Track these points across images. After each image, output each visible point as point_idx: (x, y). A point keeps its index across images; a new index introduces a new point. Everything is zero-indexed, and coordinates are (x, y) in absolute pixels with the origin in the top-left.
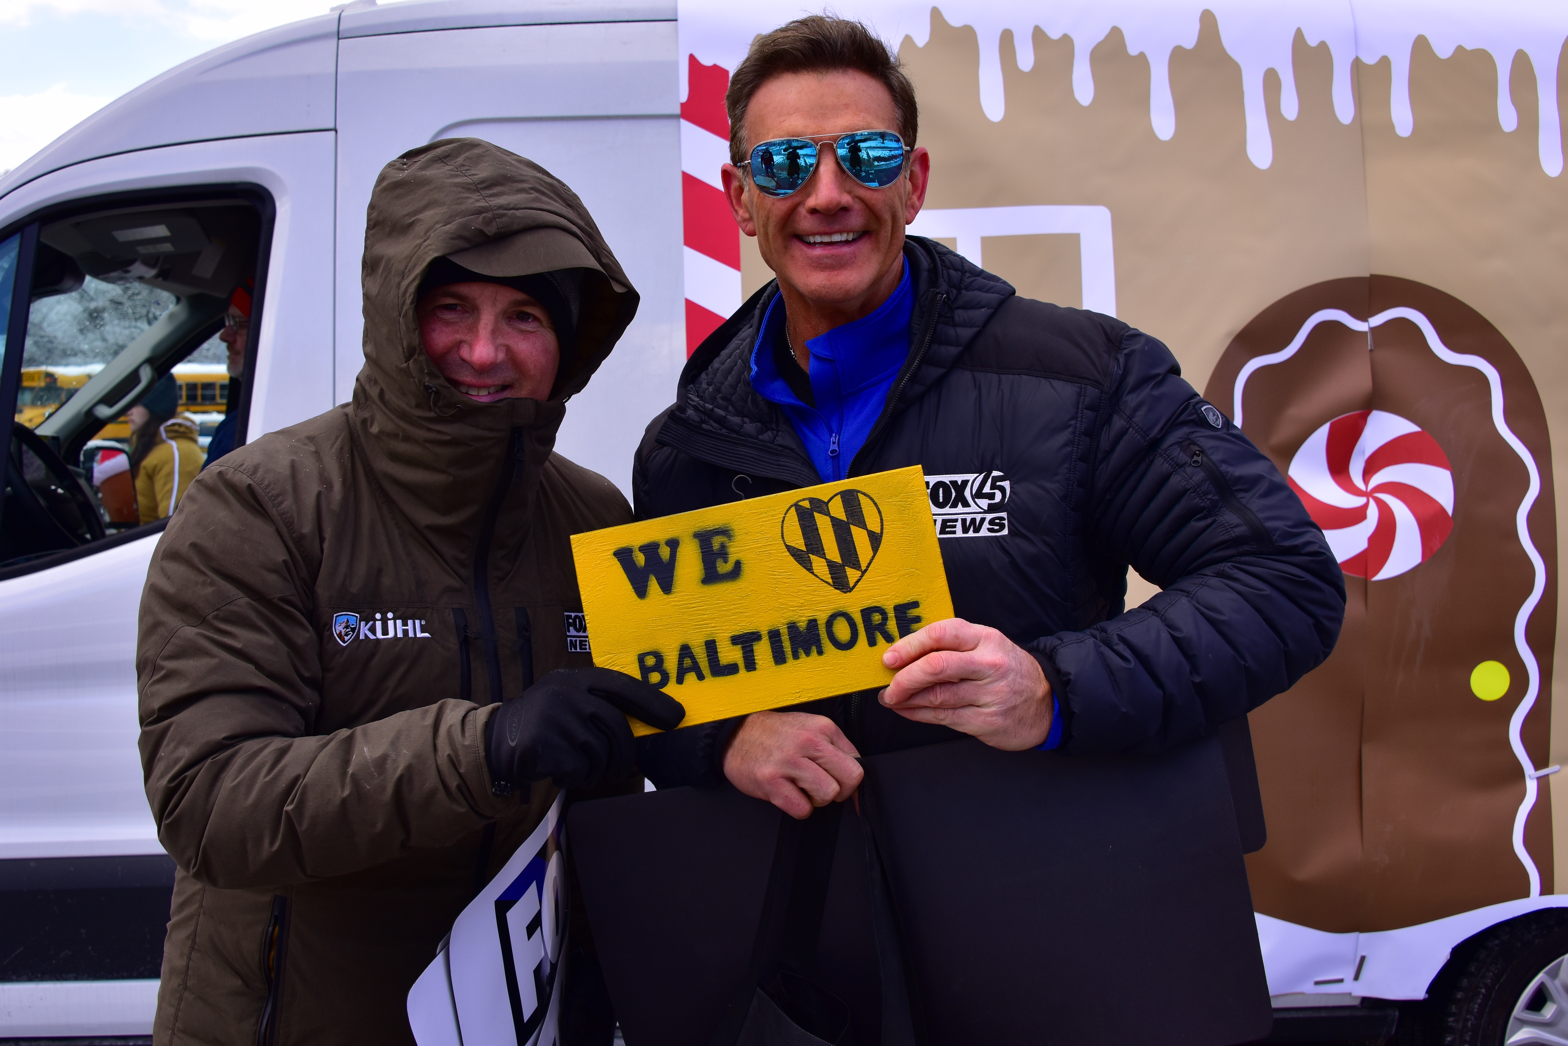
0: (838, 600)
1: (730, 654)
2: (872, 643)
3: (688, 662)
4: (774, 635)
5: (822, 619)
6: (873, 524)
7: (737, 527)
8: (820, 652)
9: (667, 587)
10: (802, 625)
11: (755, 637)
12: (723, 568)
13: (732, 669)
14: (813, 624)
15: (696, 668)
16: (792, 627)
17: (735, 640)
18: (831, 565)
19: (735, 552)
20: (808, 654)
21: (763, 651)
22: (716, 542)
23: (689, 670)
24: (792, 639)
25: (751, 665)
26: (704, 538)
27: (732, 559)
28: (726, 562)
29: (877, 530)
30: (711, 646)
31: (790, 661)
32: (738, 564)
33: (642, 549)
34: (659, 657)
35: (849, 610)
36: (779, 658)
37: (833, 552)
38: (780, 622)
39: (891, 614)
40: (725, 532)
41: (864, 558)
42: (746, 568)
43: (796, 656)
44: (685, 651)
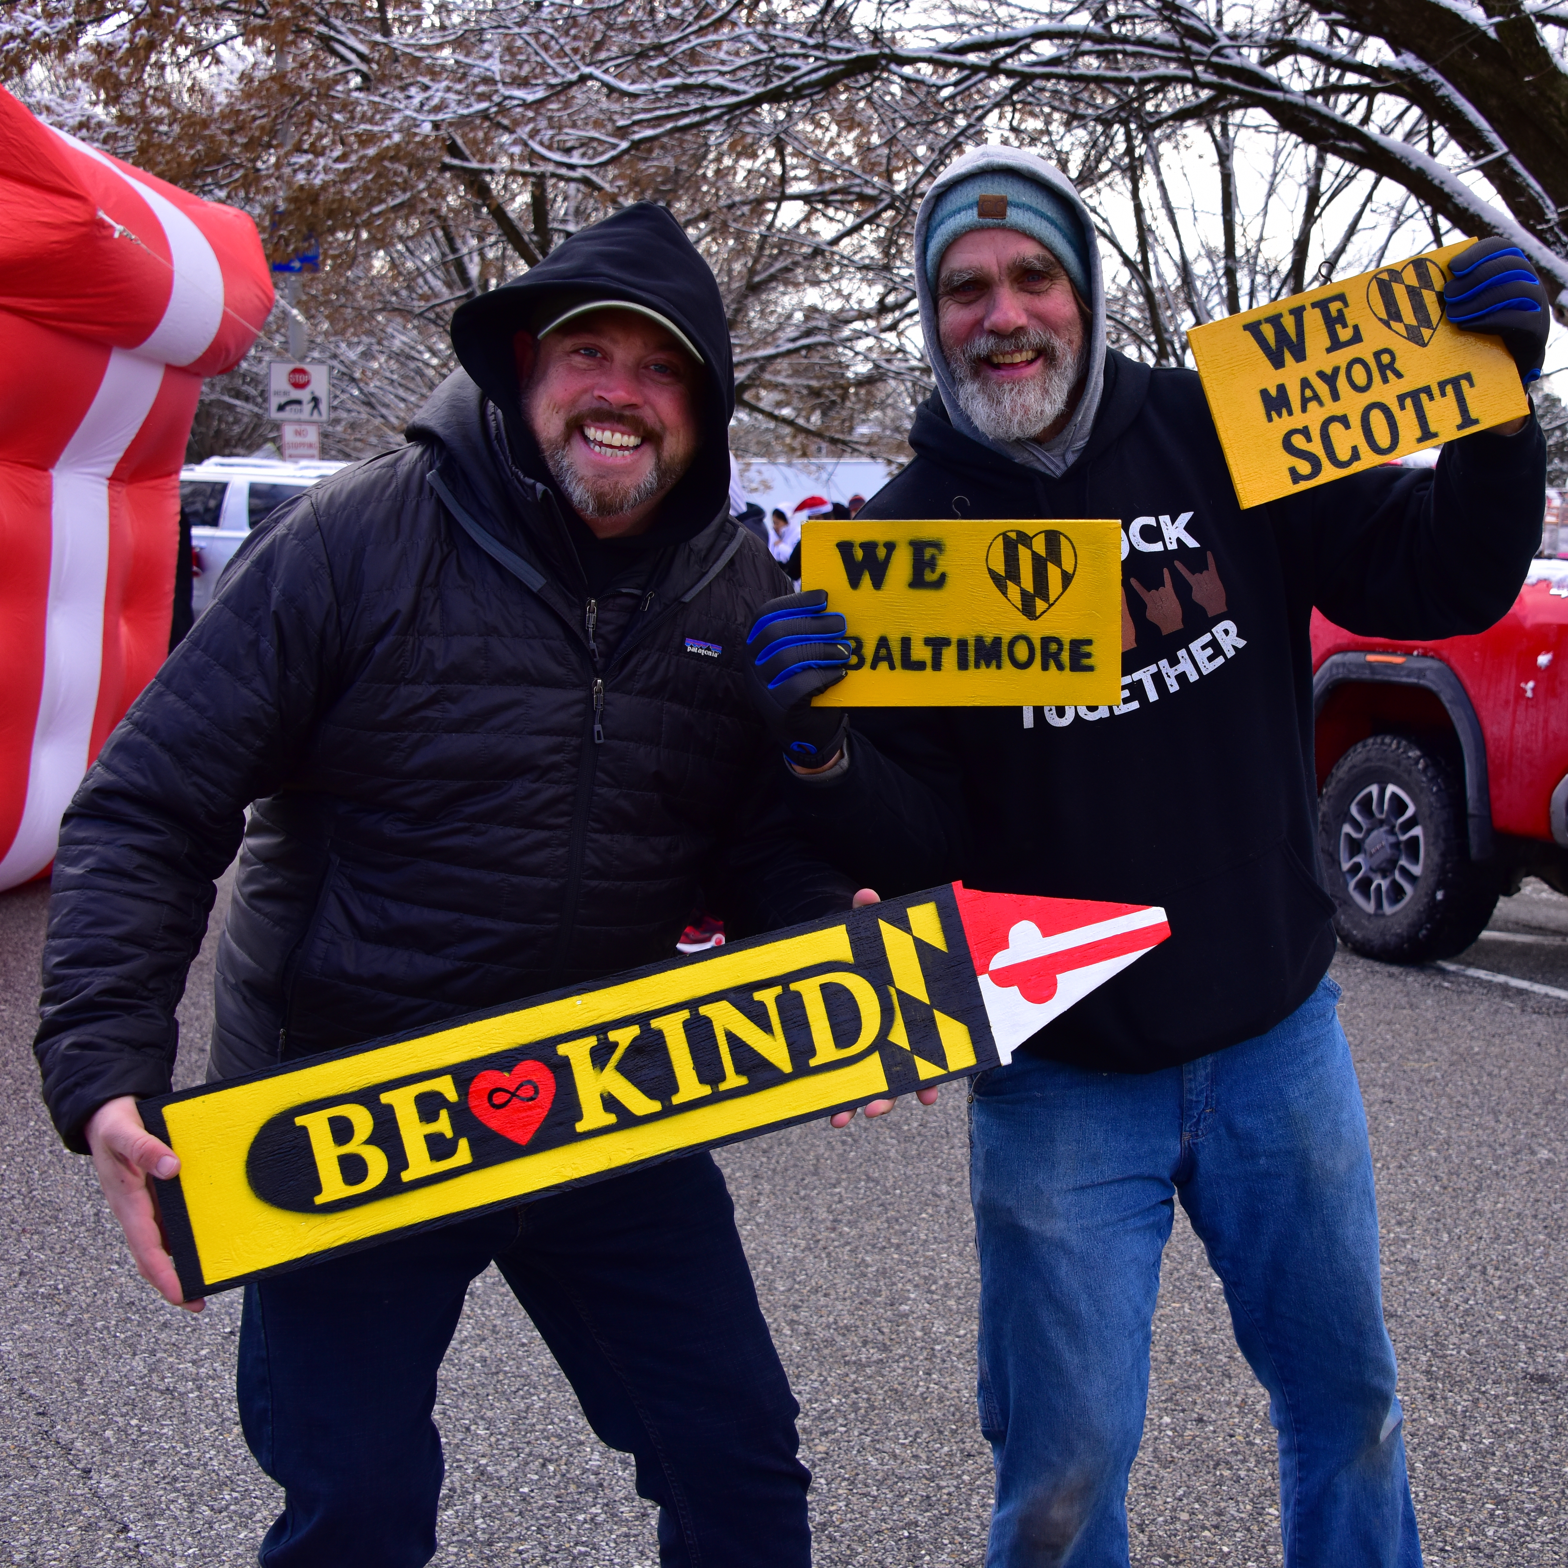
0: (1024, 625)
2: (1045, 667)
3: (883, 652)
4: (962, 644)
5: (1007, 638)
6: (1068, 566)
7: (949, 543)
8: (999, 667)
9: (878, 584)
10: (988, 640)
11: (946, 642)
12: (930, 577)
13: (920, 666)
14: (997, 641)
15: (889, 659)
16: (979, 640)
17: (928, 641)
18: (1024, 593)
19: (943, 565)
20: (988, 666)
21: (950, 655)
22: (928, 553)
23: (883, 659)
24: (977, 651)
25: (937, 665)
26: (918, 547)
27: (939, 570)
28: (933, 571)
29: (1070, 571)
30: (906, 642)
31: (972, 670)
32: (943, 576)
33: (863, 545)
34: (860, 643)
35: (1031, 636)
36: (963, 664)
37: (1027, 582)
38: (970, 634)
39: (1067, 647)
40: (937, 545)
41: (1053, 593)
42: (950, 581)
43: (977, 666)
44: (883, 642)
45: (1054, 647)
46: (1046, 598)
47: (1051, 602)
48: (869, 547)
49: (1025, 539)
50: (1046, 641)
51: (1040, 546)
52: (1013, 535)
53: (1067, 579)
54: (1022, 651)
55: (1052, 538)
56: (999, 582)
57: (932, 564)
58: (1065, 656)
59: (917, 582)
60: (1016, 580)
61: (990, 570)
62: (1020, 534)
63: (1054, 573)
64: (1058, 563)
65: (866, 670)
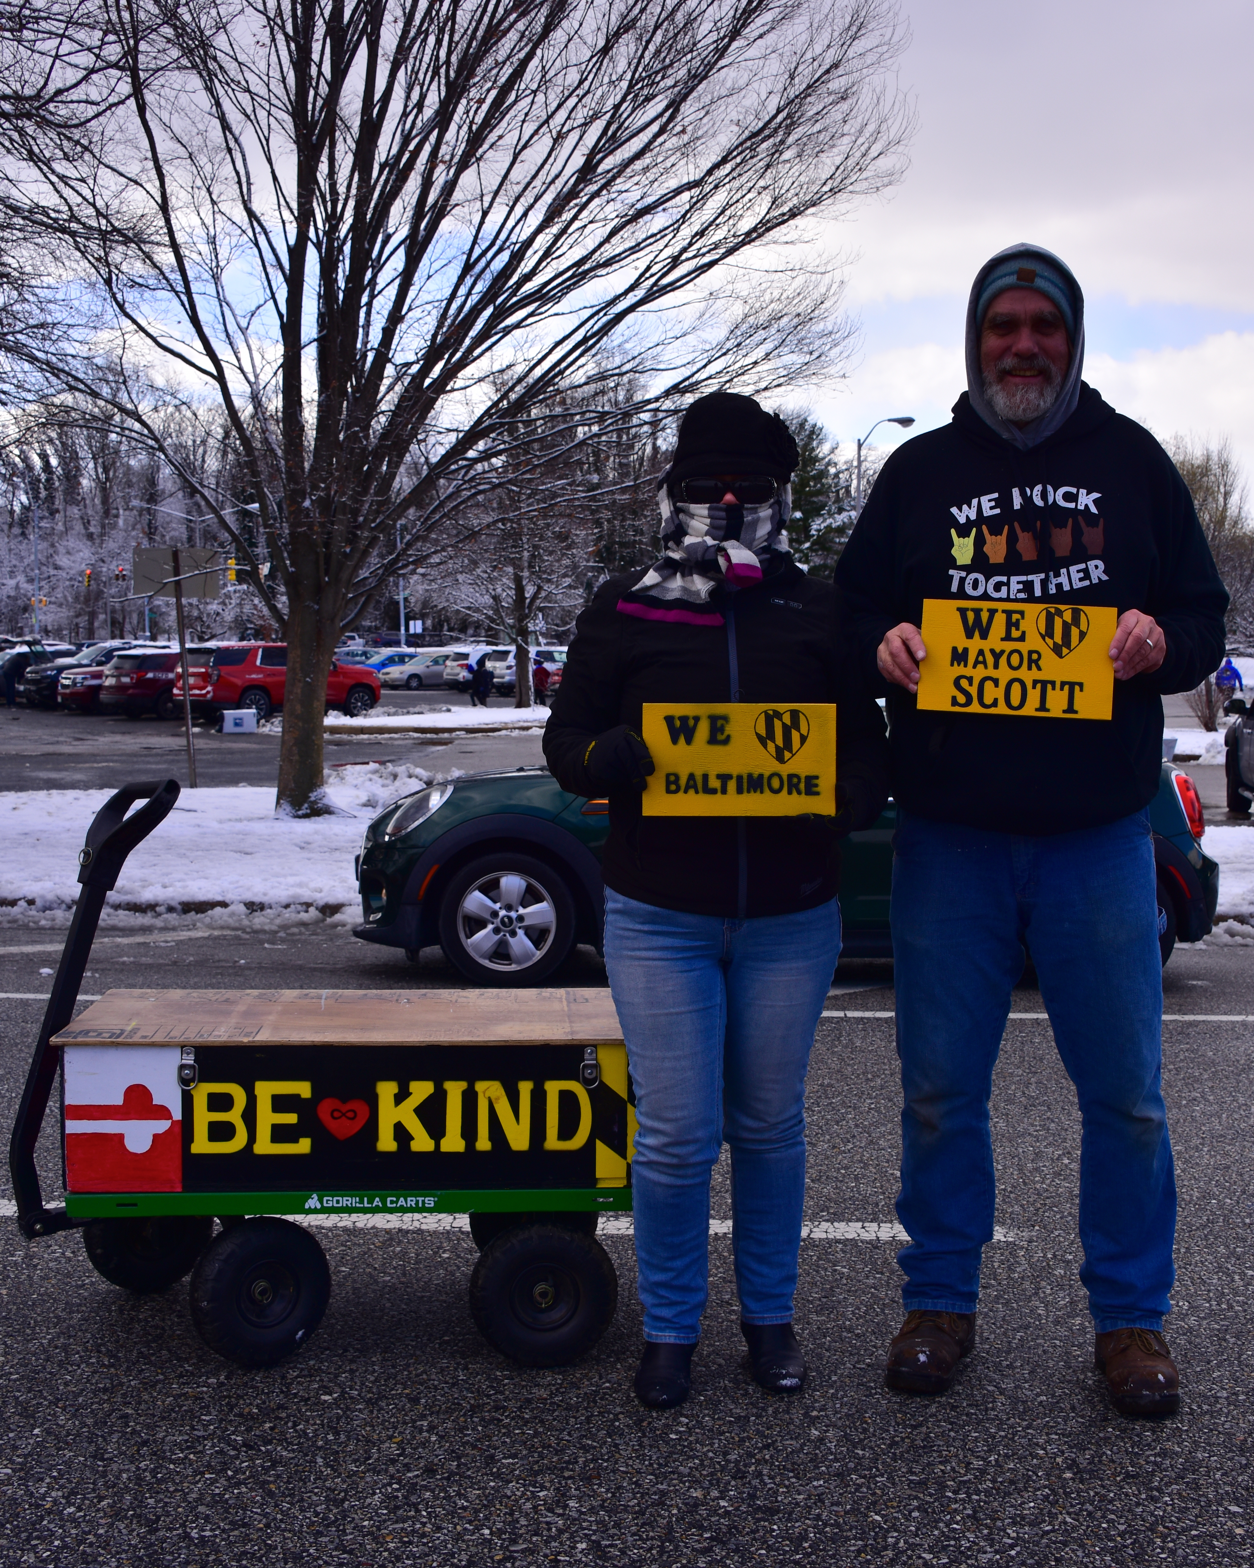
45: (795, 780)
47: (793, 753)
48: (684, 719)
49: (778, 715)
50: (790, 776)
54: (776, 783)
55: (795, 714)
57: (722, 729)
58: (802, 786)
59: (713, 740)
62: (774, 711)
63: (795, 736)
65: (681, 794)
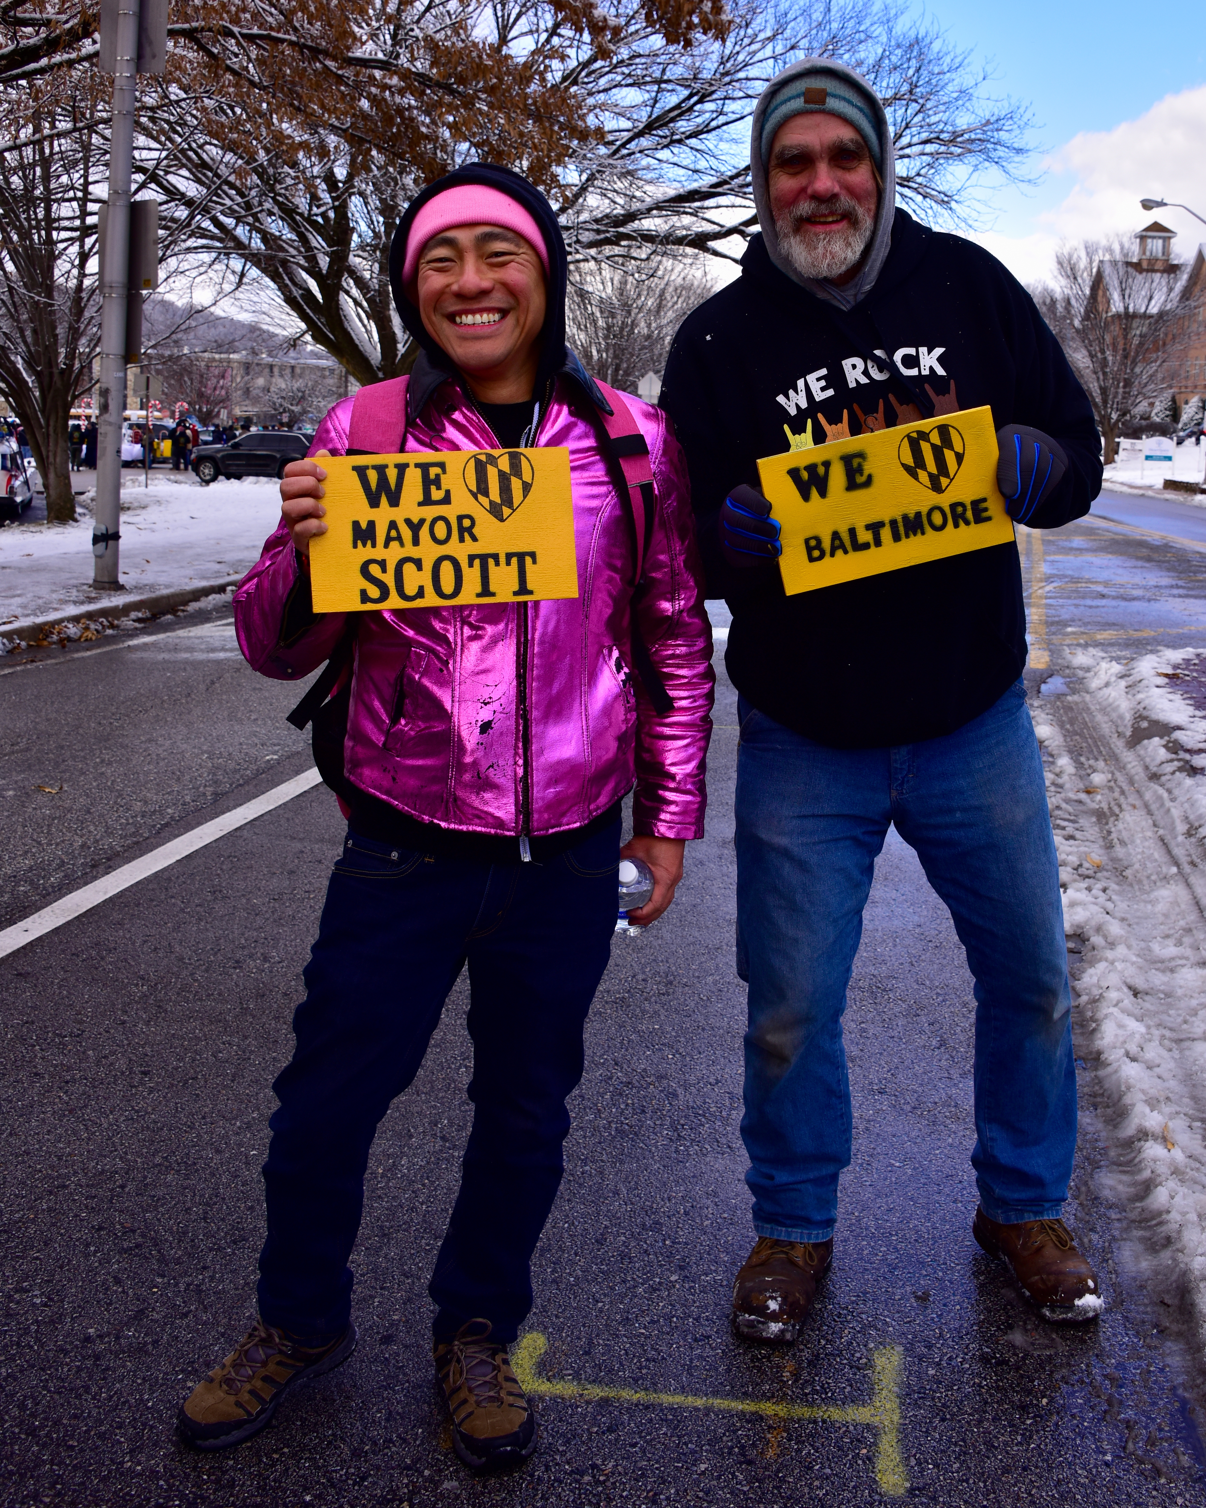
0: (935, 499)
1: (864, 536)
2: (956, 526)
3: (837, 542)
4: (893, 523)
5: (924, 511)
6: (958, 448)
7: (869, 451)
8: (923, 533)
9: (823, 494)
10: (912, 516)
11: (881, 524)
12: (860, 479)
13: (866, 546)
14: (918, 515)
15: (842, 547)
16: (905, 517)
17: (868, 527)
18: (931, 475)
19: (868, 468)
20: (915, 535)
21: (886, 534)
22: (855, 462)
23: (838, 548)
24: (904, 526)
25: (878, 543)
26: (847, 460)
27: (866, 473)
28: (862, 475)
29: (961, 451)
30: (852, 532)
31: (904, 540)
32: (870, 477)
33: (806, 468)
34: (818, 540)
35: (942, 505)
36: (897, 538)
37: (932, 467)
38: (897, 515)
39: (969, 507)
40: (861, 455)
41: (952, 471)
42: (876, 480)
43: (907, 536)
44: (836, 535)
45: (960, 509)
46: (947, 475)
47: (952, 476)
48: (811, 468)
49: (923, 436)
50: (953, 506)
51: (935, 438)
52: (915, 435)
53: (960, 458)
54: (937, 519)
55: (943, 430)
56: (912, 472)
57: (860, 470)
58: (969, 514)
59: (852, 485)
60: (923, 467)
61: (903, 465)
62: (918, 432)
63: (950, 457)
64: (951, 447)
65: (827, 558)
